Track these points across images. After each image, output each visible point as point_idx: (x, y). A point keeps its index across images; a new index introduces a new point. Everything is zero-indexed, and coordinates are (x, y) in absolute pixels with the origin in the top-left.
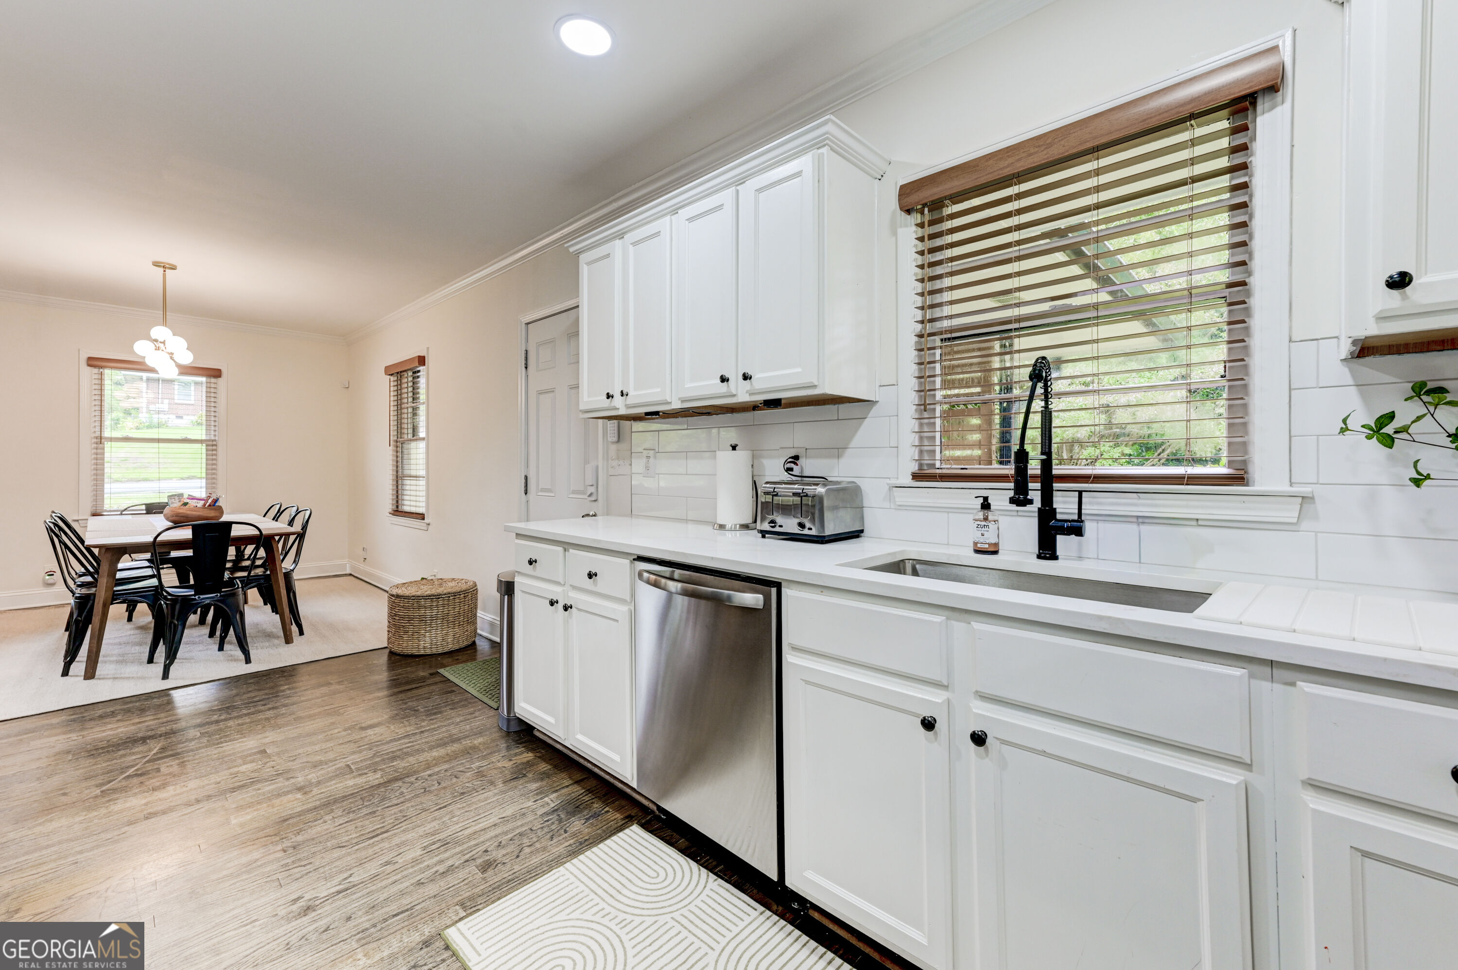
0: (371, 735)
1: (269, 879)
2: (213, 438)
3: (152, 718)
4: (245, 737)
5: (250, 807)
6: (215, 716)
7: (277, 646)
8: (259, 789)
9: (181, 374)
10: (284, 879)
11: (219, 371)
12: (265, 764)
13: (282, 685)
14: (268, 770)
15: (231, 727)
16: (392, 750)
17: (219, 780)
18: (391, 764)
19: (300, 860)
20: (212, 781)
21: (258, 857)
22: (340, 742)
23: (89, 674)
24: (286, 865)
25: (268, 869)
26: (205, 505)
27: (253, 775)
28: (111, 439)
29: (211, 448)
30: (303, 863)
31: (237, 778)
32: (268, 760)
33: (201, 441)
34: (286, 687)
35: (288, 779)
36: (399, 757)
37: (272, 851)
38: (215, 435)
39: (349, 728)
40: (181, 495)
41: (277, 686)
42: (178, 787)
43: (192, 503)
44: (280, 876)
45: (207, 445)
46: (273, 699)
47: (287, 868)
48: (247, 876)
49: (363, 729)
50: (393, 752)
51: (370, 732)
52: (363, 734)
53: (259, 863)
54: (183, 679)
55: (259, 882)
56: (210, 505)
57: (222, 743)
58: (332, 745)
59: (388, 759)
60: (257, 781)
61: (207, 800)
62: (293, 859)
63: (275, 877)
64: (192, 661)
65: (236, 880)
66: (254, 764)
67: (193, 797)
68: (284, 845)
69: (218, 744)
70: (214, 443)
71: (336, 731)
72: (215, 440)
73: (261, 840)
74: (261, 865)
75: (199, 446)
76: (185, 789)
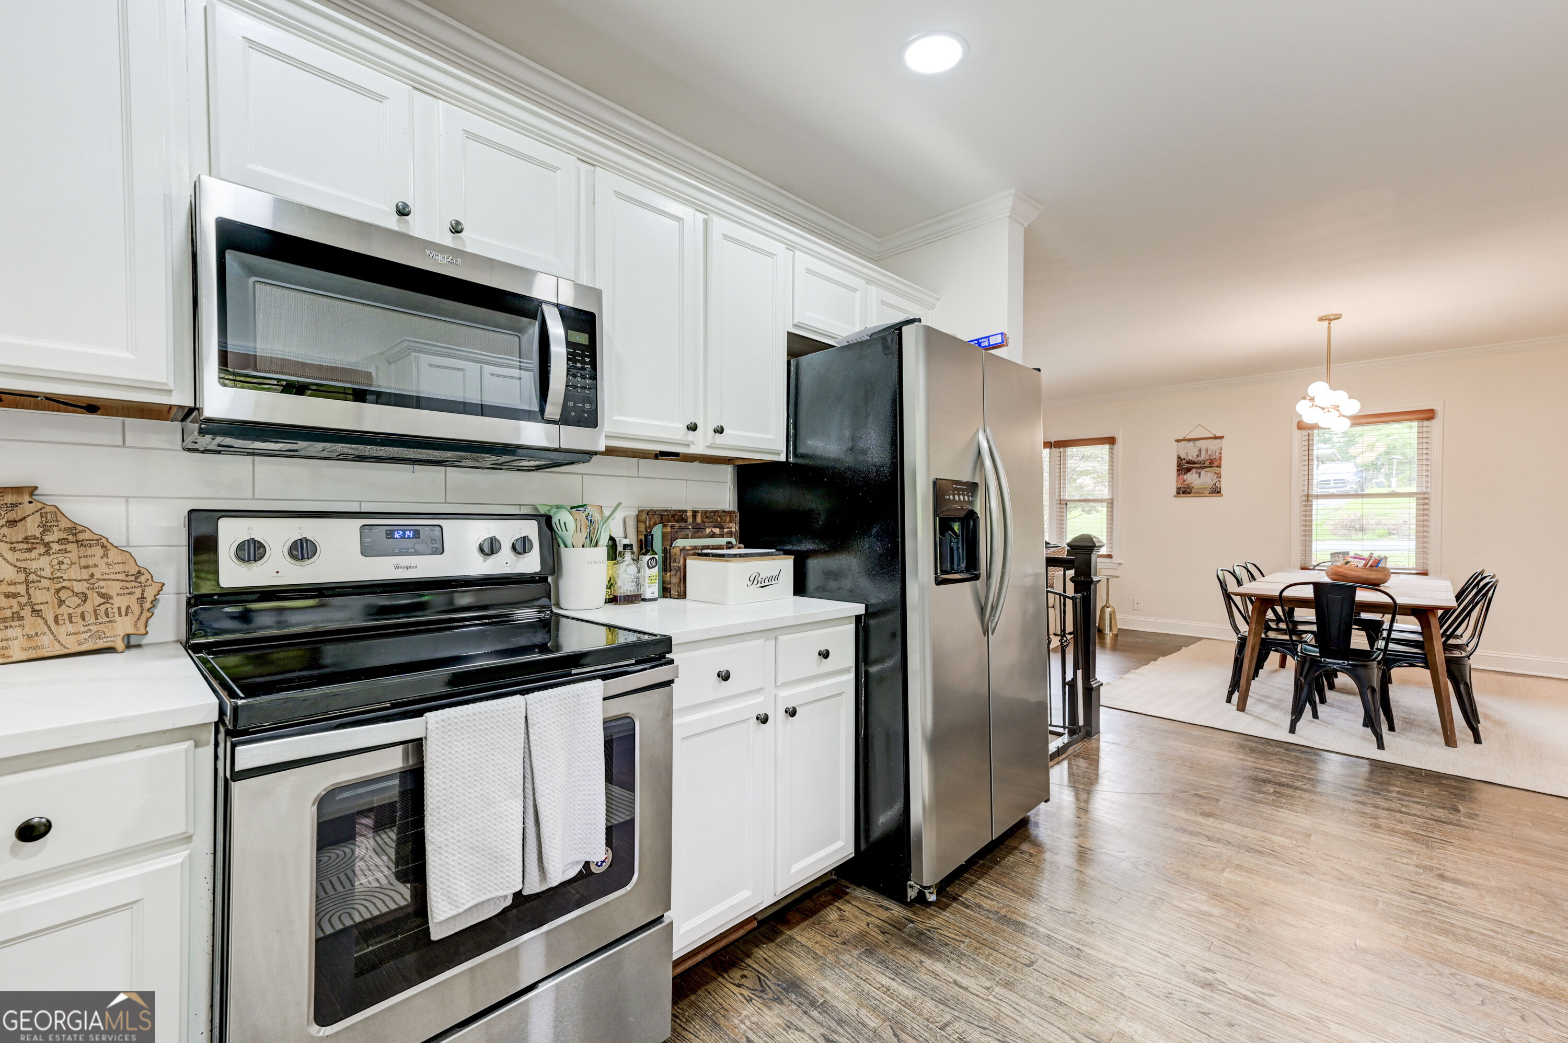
0: (1443, 890)
1: (1206, 937)
2: (1425, 490)
3: (1253, 760)
4: (1306, 814)
5: (1247, 872)
6: (1300, 783)
7: (1430, 744)
8: (1270, 863)
9: (1354, 424)
10: (1216, 946)
11: (1432, 411)
12: (1298, 846)
13: (1395, 785)
14: (1294, 853)
15: (1303, 799)
16: (1454, 922)
17: (1249, 835)
18: (1434, 936)
19: (1243, 943)
20: (1243, 833)
21: (1215, 914)
22: (1396, 874)
23: (1240, 707)
24: (1229, 938)
25: (1213, 929)
26: (1365, 565)
27: (1277, 849)
28: (1318, 497)
29: (1422, 501)
30: (1243, 949)
31: (1262, 843)
32: (1304, 845)
33: (1410, 495)
34: (1397, 789)
35: (1302, 873)
36: (1454, 934)
37: (1229, 918)
38: (1427, 487)
39: (1425, 868)
40: (1347, 553)
41: (1389, 784)
42: (1217, 821)
43: (1354, 562)
44: (1216, 942)
45: (1418, 499)
46: (1371, 794)
47: (1227, 941)
48: (1194, 921)
49: (1442, 877)
50: (1452, 925)
51: (1448, 886)
52: (1436, 882)
53: (1211, 919)
54: (1306, 739)
55: (1198, 932)
56: (1371, 566)
57: (1282, 807)
58: (1383, 870)
59: (1436, 927)
60: (1275, 856)
61: (1225, 845)
62: (1238, 938)
63: (1211, 939)
64: (1329, 726)
65: (1185, 917)
66: (1289, 841)
67: (1218, 836)
68: (1242, 922)
69: (1279, 807)
70: (1426, 496)
71: (1405, 861)
72: (1427, 493)
73: (1230, 904)
74: (1211, 922)
75: (1407, 500)
76: (1219, 826)
